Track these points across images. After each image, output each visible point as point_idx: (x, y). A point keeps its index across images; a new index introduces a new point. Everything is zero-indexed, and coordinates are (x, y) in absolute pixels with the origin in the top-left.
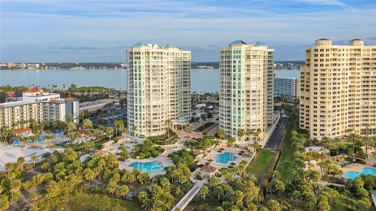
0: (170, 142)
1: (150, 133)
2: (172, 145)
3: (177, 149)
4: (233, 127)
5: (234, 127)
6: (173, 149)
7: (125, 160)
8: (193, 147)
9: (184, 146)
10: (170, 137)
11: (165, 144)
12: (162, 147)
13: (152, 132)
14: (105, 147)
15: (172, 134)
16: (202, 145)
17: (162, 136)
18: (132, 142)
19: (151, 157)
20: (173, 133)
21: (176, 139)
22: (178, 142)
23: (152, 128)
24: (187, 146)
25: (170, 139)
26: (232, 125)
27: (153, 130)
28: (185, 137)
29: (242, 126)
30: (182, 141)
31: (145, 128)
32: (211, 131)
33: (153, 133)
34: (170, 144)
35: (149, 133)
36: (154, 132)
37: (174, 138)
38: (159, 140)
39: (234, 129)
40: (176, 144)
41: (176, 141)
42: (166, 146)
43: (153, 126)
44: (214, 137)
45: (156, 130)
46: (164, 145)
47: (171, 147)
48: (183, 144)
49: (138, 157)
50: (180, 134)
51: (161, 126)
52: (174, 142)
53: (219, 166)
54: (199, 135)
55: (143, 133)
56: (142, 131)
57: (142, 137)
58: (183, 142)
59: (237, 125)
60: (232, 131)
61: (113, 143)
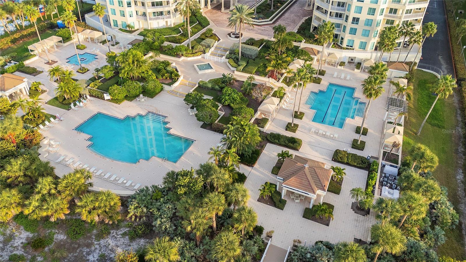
0: (193, 48)
1: (146, 20)
2: (199, 57)
3: (209, 71)
4: (352, 15)
5: (357, 16)
6: (200, 72)
7: (72, 105)
8: (250, 67)
9: (227, 60)
10: (193, 33)
11: (182, 55)
12: (174, 62)
13: (150, 19)
14: (35, 55)
15: (200, 23)
16: (274, 67)
17: (175, 29)
18: (104, 42)
19: (141, 95)
20: (202, 21)
21: (208, 41)
22: (212, 49)
23: (150, 10)
24: (235, 65)
25: (192, 38)
26: (353, 9)
27: (154, 13)
28: (229, 34)
29: (378, 12)
30: (224, 46)
31: (133, 8)
32: (287, 15)
33: (151, 21)
34: (193, 54)
35: (144, 21)
36: (157, 19)
37: (203, 37)
38: (168, 40)
39: (356, 20)
40: (209, 56)
41: (209, 47)
42: (183, 58)
43: (153, 4)
44: (298, 36)
45: (161, 13)
46: (178, 56)
47: (195, 65)
48: (224, 57)
49: (107, 97)
50: (217, 22)
51: (170, 5)
52: (202, 48)
53: (324, 140)
54: (262, 28)
55: (130, 21)
56: (127, 14)
57: (128, 29)
58: (225, 50)
59: (365, 11)
60: (349, 25)
61: (60, 42)
